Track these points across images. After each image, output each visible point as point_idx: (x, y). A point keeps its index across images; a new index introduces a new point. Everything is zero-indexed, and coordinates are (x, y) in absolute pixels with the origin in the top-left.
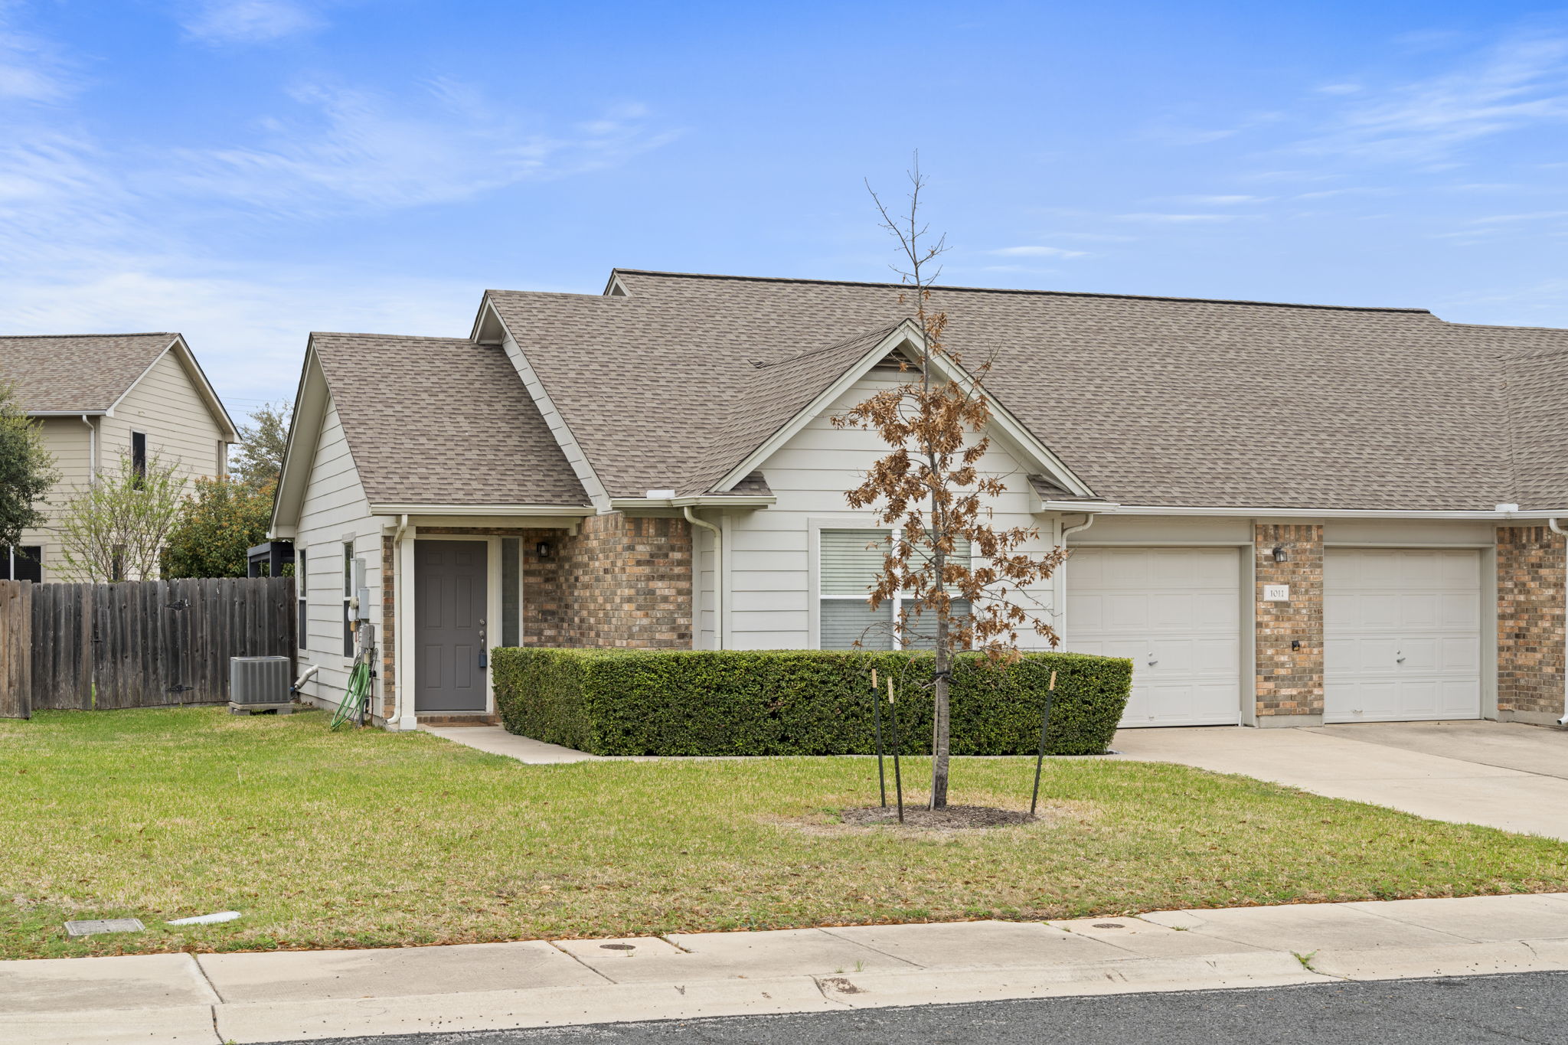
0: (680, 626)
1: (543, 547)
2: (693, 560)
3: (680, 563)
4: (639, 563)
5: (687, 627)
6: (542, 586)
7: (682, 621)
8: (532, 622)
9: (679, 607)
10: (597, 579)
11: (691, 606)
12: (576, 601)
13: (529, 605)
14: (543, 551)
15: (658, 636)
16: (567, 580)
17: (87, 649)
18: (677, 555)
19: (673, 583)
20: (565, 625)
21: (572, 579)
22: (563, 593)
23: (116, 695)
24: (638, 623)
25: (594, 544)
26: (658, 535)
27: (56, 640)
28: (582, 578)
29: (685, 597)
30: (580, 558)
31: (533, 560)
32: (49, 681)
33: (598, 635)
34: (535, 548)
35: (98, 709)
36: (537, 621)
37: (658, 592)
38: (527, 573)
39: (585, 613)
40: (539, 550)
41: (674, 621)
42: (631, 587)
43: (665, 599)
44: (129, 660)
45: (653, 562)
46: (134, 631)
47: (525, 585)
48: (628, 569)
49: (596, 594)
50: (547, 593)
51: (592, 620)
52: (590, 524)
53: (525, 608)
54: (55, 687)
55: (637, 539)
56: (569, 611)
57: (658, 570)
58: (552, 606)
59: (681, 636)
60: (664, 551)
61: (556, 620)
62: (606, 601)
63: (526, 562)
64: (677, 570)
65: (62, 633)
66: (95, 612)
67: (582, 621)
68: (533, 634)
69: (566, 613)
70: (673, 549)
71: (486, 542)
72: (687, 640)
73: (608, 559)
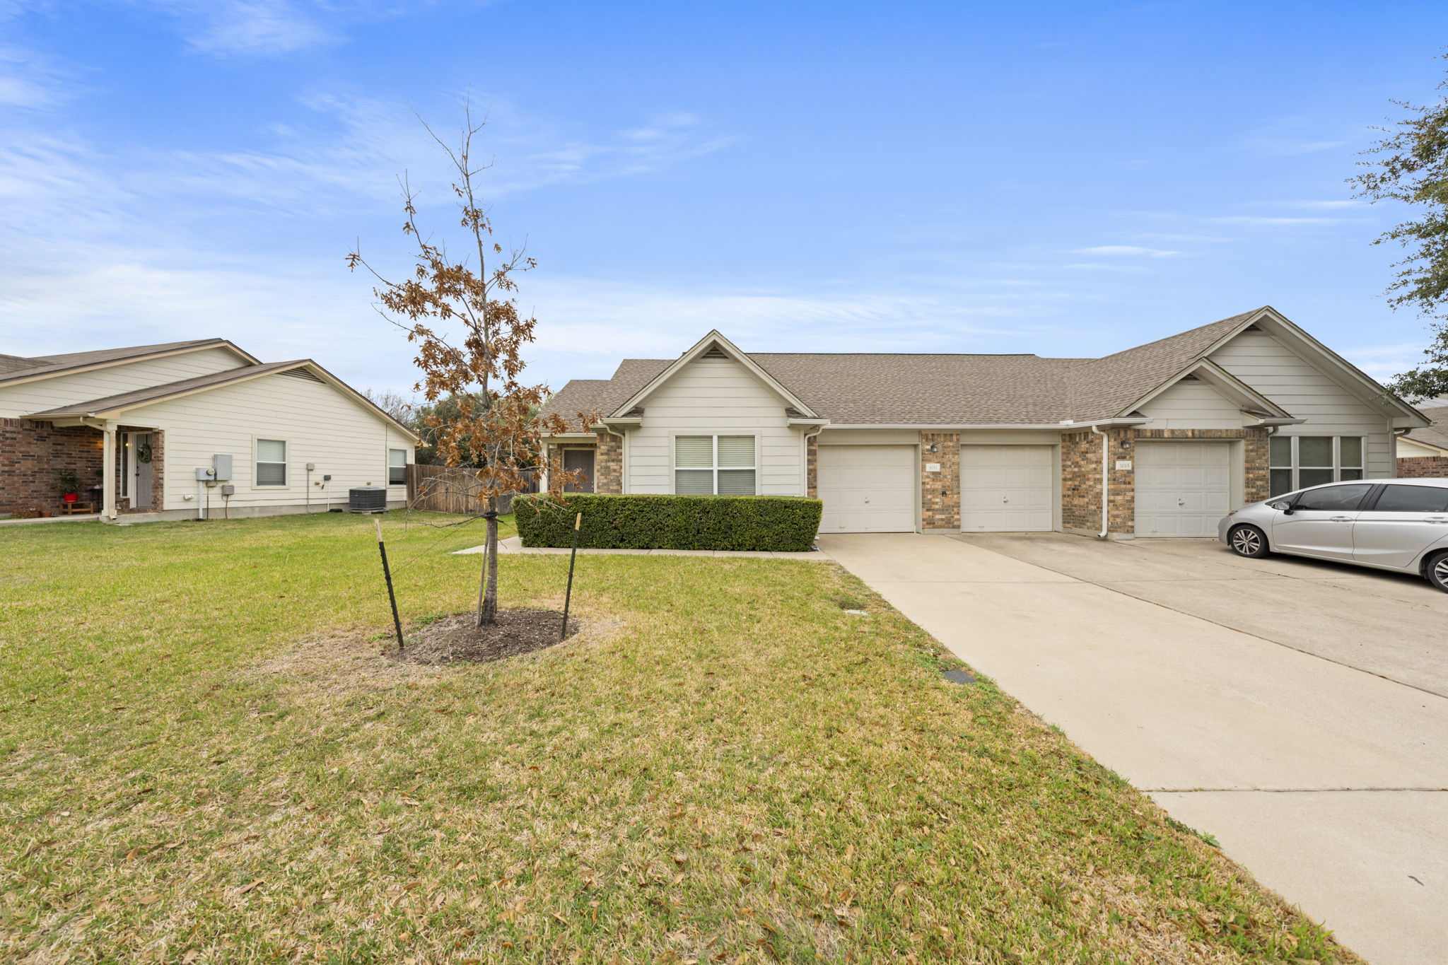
0: (618, 483)
4: (602, 454)
19: (618, 463)
26: (611, 441)
37: (611, 467)
45: (609, 453)
59: (619, 488)
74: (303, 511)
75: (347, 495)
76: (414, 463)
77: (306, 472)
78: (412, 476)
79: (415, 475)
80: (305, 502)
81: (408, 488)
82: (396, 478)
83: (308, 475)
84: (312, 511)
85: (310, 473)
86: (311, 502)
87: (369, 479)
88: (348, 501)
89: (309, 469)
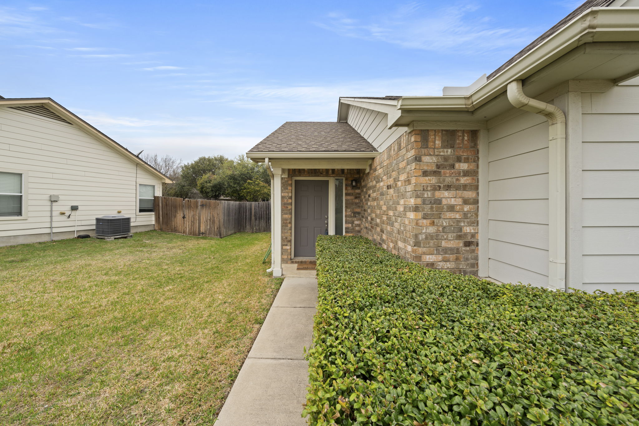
0: (466, 234)
1: (354, 182)
2: (480, 170)
3: (466, 173)
4: (425, 173)
5: (473, 236)
6: (354, 201)
7: (468, 229)
8: (348, 217)
9: (465, 215)
10: (382, 194)
11: (477, 215)
12: (369, 208)
13: (347, 209)
14: (354, 184)
15: (444, 244)
16: (365, 197)
17: (253, 218)
18: (464, 166)
19: (460, 193)
20: (364, 220)
21: (367, 196)
22: (363, 204)
23: (259, 229)
24: (424, 231)
25: (380, 171)
26: (443, 147)
27: (246, 216)
28: (372, 194)
29: (471, 206)
30: (371, 184)
31: (349, 188)
32: (244, 225)
33: (382, 231)
34: (350, 183)
35: (256, 232)
36: (351, 217)
37: (444, 202)
38: (346, 194)
39: (373, 215)
40: (352, 184)
41: (460, 230)
42: (417, 197)
43: (451, 208)
44: (263, 220)
45: (440, 172)
46: (264, 213)
47: (346, 200)
48: (413, 180)
49: (381, 204)
50: (356, 204)
51: (378, 221)
52: (377, 161)
53: (346, 210)
54: (246, 227)
55: (424, 151)
56: (365, 213)
57: (444, 181)
58: (358, 210)
59: (467, 244)
60: (451, 162)
61: (360, 216)
62: (389, 208)
63: (346, 189)
64: (464, 180)
65: (247, 214)
66: (255, 209)
67: (372, 219)
68: (349, 223)
69: (364, 213)
70: (459, 160)
71: (328, 181)
72: (473, 247)
73: (390, 178)
74: (46, 239)
75: (94, 222)
76: (161, 195)
77: (49, 203)
78: (158, 205)
79: (161, 205)
80: (48, 231)
81: (156, 215)
82: (146, 206)
83: (51, 206)
84: (55, 238)
85: (54, 204)
86: (55, 230)
87: (119, 209)
88: (94, 227)
89: (53, 200)
